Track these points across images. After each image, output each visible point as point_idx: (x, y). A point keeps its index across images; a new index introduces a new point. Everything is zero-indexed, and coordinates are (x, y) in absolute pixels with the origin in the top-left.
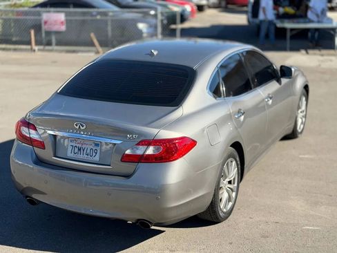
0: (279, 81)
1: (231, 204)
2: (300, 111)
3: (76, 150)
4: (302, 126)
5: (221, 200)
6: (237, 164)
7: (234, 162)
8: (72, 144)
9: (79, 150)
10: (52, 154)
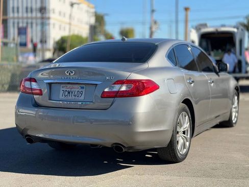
0: (217, 73)
1: (185, 150)
2: (234, 106)
3: (67, 93)
4: (236, 119)
5: (178, 142)
6: (189, 120)
7: (187, 117)
8: (64, 89)
9: (69, 93)
10: (48, 98)
